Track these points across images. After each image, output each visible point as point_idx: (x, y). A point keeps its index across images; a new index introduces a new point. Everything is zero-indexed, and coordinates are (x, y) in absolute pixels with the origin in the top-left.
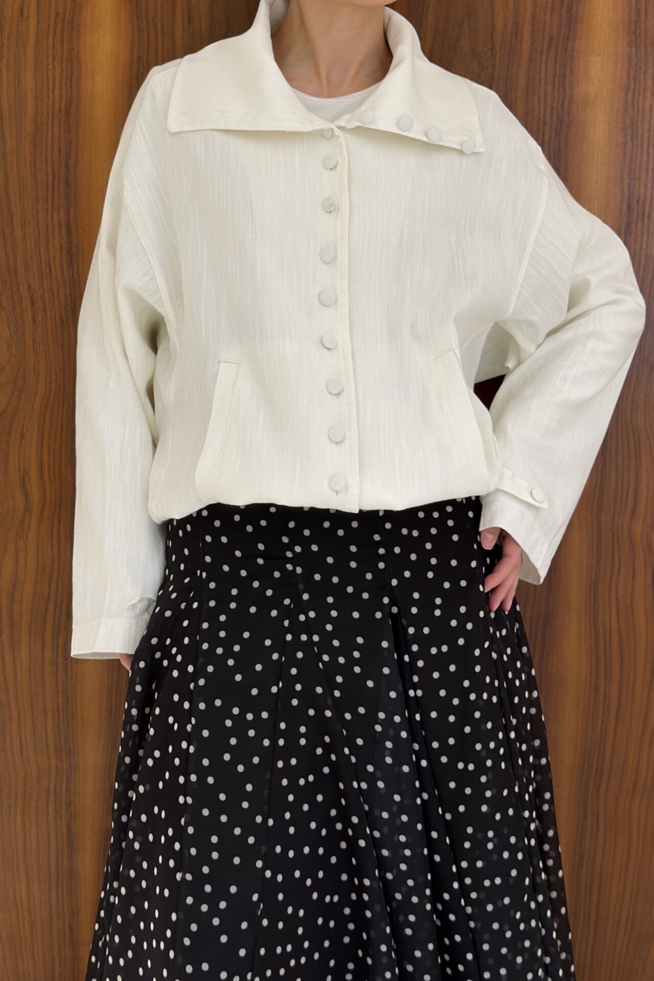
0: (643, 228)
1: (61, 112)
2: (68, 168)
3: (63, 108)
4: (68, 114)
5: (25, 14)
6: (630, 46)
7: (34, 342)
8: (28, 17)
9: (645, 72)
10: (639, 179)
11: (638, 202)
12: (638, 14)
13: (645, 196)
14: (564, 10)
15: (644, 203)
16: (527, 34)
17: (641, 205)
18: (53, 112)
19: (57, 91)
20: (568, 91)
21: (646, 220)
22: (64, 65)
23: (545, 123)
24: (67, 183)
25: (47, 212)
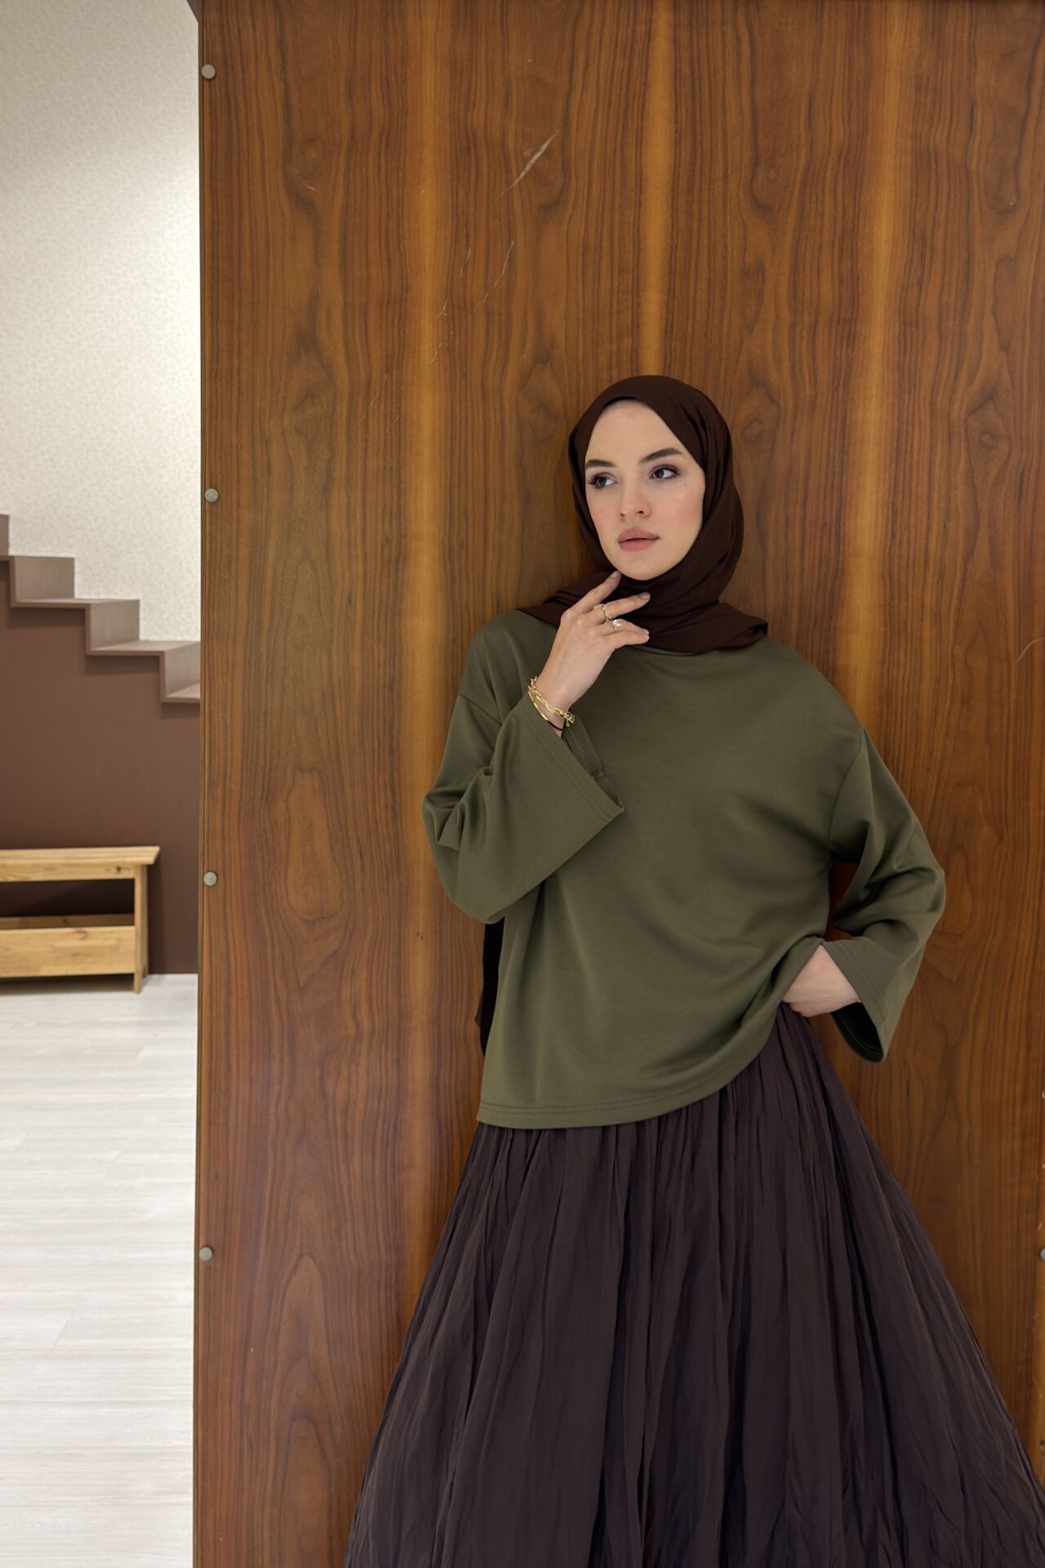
1: (385, 686)
2: (391, 736)
3: (387, 684)
4: (391, 689)
5: (353, 602)
7: (363, 890)
8: (355, 605)
9: (899, 648)
12: (892, 597)
13: (899, 757)
14: (828, 595)
15: (898, 761)
16: (795, 614)
18: (378, 687)
19: (381, 669)
22: (388, 645)
24: (391, 751)
25: (374, 775)
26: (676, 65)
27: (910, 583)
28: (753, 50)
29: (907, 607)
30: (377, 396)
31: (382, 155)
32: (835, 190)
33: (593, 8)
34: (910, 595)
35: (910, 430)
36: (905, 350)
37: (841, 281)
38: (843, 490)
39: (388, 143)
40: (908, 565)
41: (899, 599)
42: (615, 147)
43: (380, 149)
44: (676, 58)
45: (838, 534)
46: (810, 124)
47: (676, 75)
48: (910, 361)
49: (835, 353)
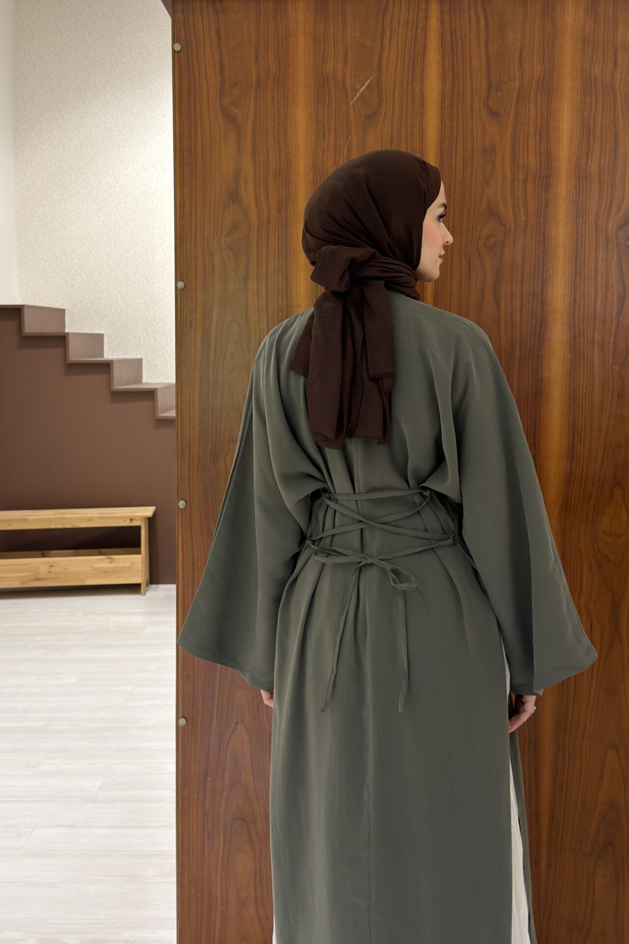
0: (580, 445)
6: (571, 353)
9: (580, 366)
10: (578, 421)
11: (578, 433)
12: (575, 336)
13: (582, 429)
14: (537, 335)
15: (581, 433)
16: (518, 348)
17: (579, 434)
20: (539, 376)
21: (582, 442)
23: (528, 394)
26: (442, 33)
27: (586, 328)
28: (487, 24)
29: (584, 343)
30: (274, 226)
31: (275, 90)
32: (536, 102)
33: (394, 4)
34: (586, 336)
35: (584, 238)
36: (579, 193)
37: (541, 154)
38: (545, 275)
39: (278, 83)
40: (584, 317)
41: (579, 337)
42: (408, 81)
43: (274, 86)
44: (442, 30)
45: (542, 301)
46: (521, 65)
47: (442, 40)
48: (582, 200)
49: (538, 195)
